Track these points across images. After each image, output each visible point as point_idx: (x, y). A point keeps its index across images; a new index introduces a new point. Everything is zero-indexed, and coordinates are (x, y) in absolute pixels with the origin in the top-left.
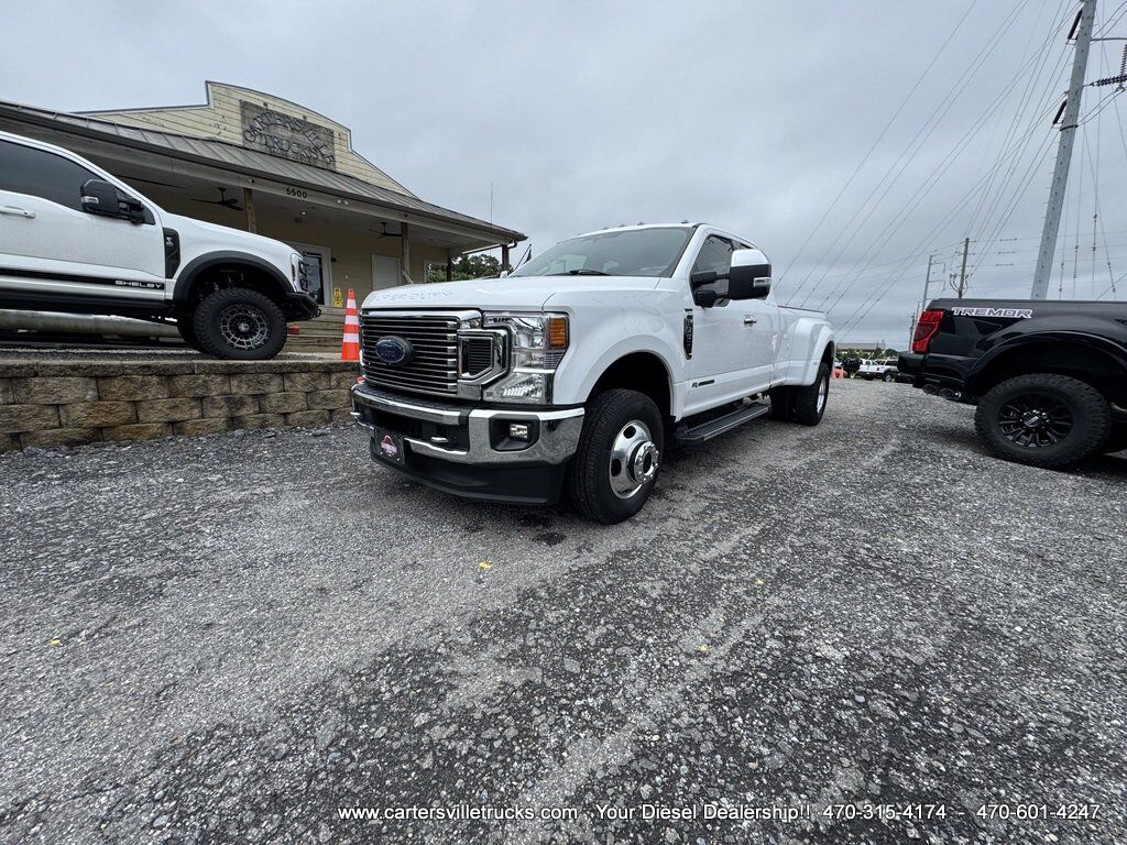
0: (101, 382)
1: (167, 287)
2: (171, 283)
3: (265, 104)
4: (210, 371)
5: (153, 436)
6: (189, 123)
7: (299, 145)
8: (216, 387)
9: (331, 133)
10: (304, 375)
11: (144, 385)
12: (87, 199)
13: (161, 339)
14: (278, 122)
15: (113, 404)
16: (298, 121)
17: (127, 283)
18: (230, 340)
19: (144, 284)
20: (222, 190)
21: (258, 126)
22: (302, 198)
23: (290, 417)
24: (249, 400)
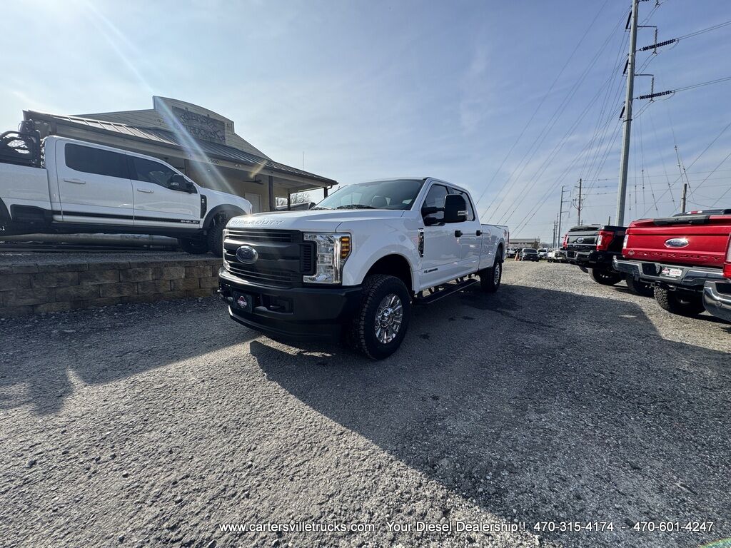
1: (200, 222)
3: (186, 108)
6: (144, 120)
7: (205, 131)
9: (223, 124)
12: (173, 183)
14: (194, 118)
16: (205, 117)
17: (185, 221)
19: (192, 222)
22: (216, 164)
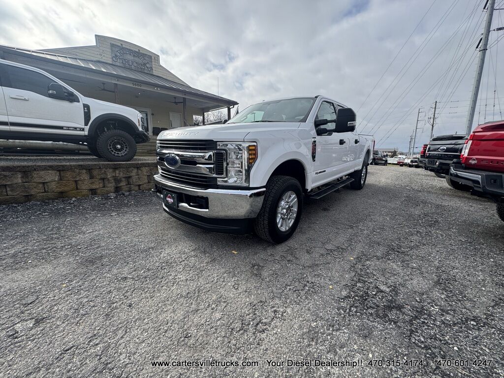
0: (62, 173)
1: (85, 129)
2: (87, 128)
3: (122, 45)
4: (107, 167)
5: (84, 196)
6: (89, 54)
7: (137, 63)
8: (110, 174)
10: (146, 168)
11: (79, 174)
12: (50, 92)
13: (80, 152)
14: (127, 52)
15: (67, 182)
16: (136, 52)
17: (68, 128)
18: (113, 153)
19: (75, 129)
20: (104, 84)
21: (119, 54)
22: (139, 87)
23: (141, 187)
24: (124, 179)
